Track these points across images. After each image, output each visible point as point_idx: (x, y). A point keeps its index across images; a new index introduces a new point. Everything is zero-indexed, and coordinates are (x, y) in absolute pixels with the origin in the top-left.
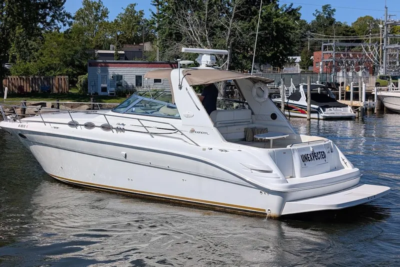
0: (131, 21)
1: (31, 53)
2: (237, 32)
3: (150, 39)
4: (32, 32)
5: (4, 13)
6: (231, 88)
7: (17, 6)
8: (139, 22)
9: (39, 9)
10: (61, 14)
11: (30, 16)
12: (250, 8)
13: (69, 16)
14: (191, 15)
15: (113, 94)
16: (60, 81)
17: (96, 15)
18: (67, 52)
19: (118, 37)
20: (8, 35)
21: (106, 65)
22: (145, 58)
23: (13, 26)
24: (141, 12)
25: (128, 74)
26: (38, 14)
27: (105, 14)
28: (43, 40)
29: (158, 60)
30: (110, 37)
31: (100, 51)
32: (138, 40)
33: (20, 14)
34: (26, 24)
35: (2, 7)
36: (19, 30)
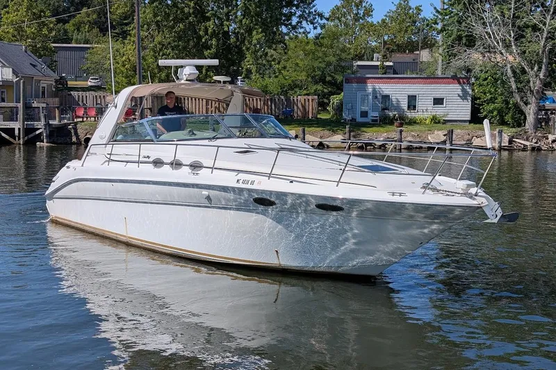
0: (404, 20)
1: (271, 66)
3: (428, 44)
4: (273, 39)
5: (239, 13)
6: (546, 114)
8: (415, 22)
9: (283, 7)
10: (310, 13)
11: (271, 17)
13: (321, 16)
14: (489, 11)
15: (376, 121)
16: (305, 101)
17: (356, 14)
18: (316, 64)
19: (385, 43)
20: (243, 42)
21: (363, 81)
22: (421, 70)
23: (249, 31)
24: (419, 9)
25: (398, 92)
26: (281, 14)
27: (368, 12)
28: (286, 48)
29: (439, 73)
30: (374, 44)
31: (360, 63)
32: (412, 47)
33: (259, 15)
34: (266, 28)
35: (237, 5)
36: (257, 36)
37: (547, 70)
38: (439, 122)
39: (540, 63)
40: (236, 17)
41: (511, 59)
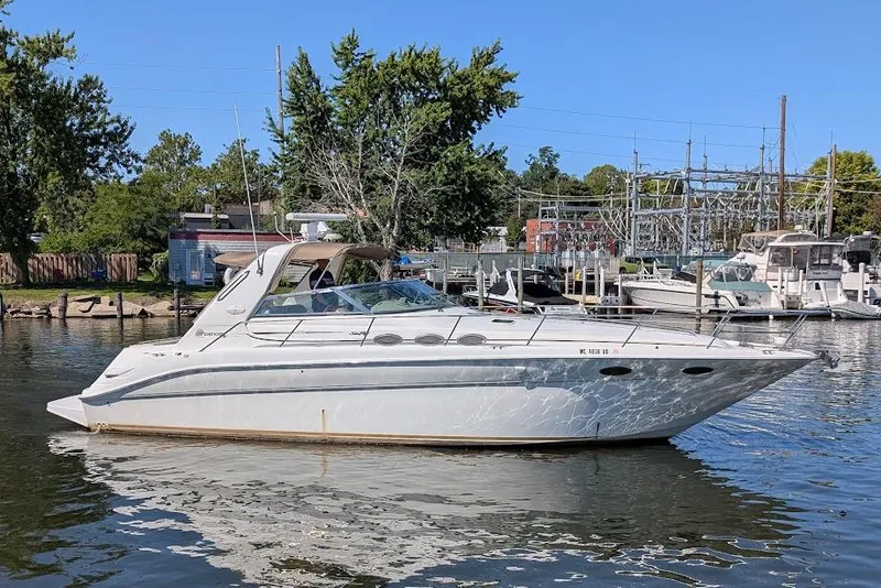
1: (73, 216)
2: (408, 187)
3: (269, 195)
4: (76, 184)
5: (29, 151)
7: (50, 140)
8: (251, 169)
9: (85, 145)
10: (122, 153)
11: (72, 157)
12: (428, 150)
13: (136, 157)
14: (335, 159)
15: (211, 283)
16: (121, 260)
17: (181, 157)
18: (133, 216)
19: (218, 191)
20: (36, 186)
21: (193, 236)
23: (44, 173)
24: (255, 153)
26: (85, 153)
27: (196, 154)
28: (93, 194)
30: (204, 193)
31: (188, 215)
33: (55, 153)
34: (65, 169)
35: (26, 141)
36: (54, 179)
37: (400, 227)
38: (285, 285)
39: (392, 219)
40: (25, 155)
41: (363, 214)
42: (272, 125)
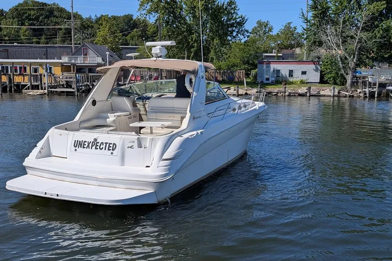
0: (288, 34)
1: (223, 56)
2: (363, 40)
3: (300, 45)
4: (224, 43)
6: (357, 79)
7: (215, 26)
8: (293, 34)
9: (228, 27)
10: (242, 30)
11: (223, 33)
12: (373, 23)
13: (247, 31)
14: (330, 29)
15: (273, 82)
16: (239, 73)
17: (265, 31)
18: (245, 55)
19: (278, 44)
20: (209, 45)
21: (269, 63)
22: (296, 58)
23: (213, 39)
24: (295, 28)
25: (284, 69)
26: (228, 31)
27: (270, 30)
28: (231, 47)
29: (305, 59)
30: (273, 45)
31: (266, 54)
32: (292, 47)
33: (217, 31)
34: (221, 38)
35: (207, 27)
36: (216, 41)
37: (357, 58)
38: (304, 83)
39: (354, 54)
40: (207, 32)
41: (340, 52)
42: (303, 15)
